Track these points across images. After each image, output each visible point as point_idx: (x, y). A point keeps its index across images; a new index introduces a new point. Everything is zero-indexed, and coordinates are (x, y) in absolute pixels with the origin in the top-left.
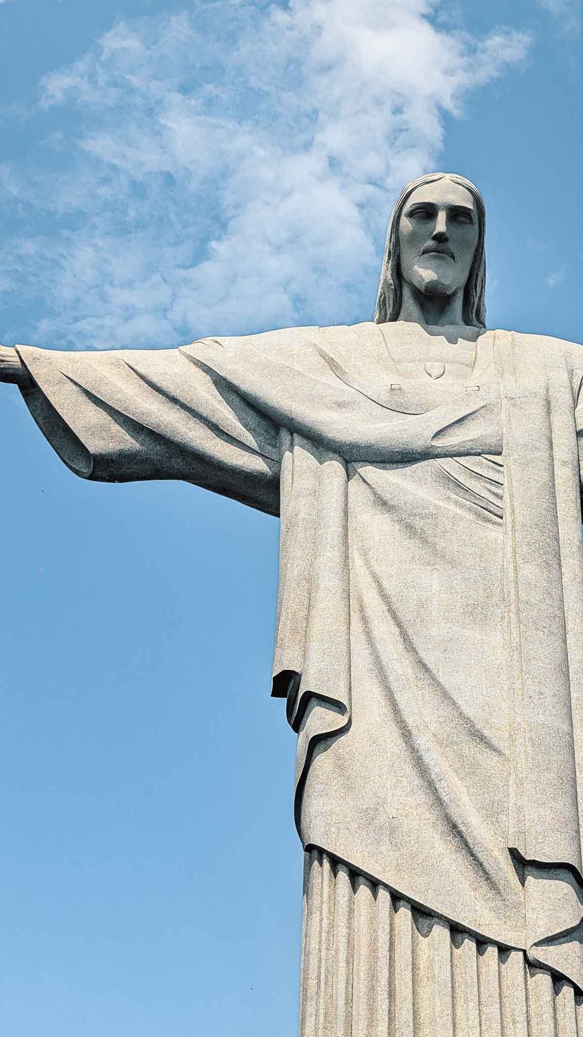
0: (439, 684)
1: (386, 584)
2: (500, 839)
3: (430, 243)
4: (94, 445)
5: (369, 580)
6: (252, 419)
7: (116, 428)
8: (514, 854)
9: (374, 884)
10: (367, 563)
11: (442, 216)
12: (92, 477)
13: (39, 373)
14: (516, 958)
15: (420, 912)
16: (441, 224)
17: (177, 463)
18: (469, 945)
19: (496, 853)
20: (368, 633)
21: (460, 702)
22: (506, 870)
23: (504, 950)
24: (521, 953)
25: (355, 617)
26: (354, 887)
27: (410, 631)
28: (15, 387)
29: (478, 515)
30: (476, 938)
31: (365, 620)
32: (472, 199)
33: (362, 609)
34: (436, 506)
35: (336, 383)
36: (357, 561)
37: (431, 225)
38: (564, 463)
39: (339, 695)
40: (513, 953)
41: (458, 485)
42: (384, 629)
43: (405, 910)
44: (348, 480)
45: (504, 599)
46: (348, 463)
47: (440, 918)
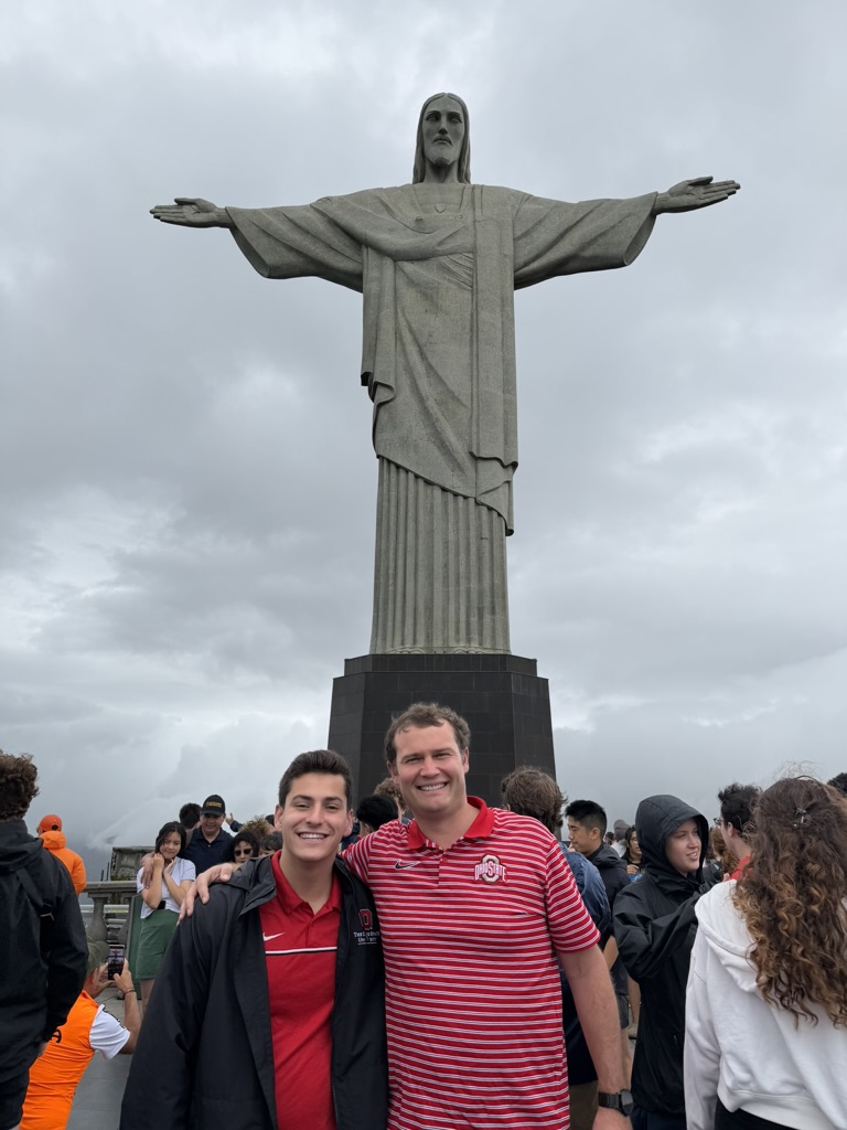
0: (438, 375)
1: (413, 325)
2: (465, 447)
3: (437, 135)
4: (269, 259)
5: (404, 323)
6: (347, 241)
7: (281, 249)
8: (471, 454)
9: (407, 471)
10: (404, 315)
11: (444, 119)
12: (269, 277)
13: (238, 221)
14: (471, 501)
15: (428, 483)
16: (444, 124)
17: (311, 267)
18: (450, 496)
19: (463, 454)
20: (404, 350)
21: (448, 384)
22: (467, 462)
23: (465, 498)
24: (473, 499)
25: (399, 343)
26: (398, 473)
27: (424, 349)
28: (227, 231)
29: (459, 285)
31: (403, 345)
32: (460, 108)
33: (401, 339)
34: (439, 283)
35: (389, 218)
36: (400, 315)
37: (437, 125)
38: (505, 256)
39: (391, 382)
40: (470, 499)
41: (449, 271)
42: (412, 349)
43: (421, 482)
44: (395, 272)
45: (471, 330)
46: (395, 261)
47: (437, 485)
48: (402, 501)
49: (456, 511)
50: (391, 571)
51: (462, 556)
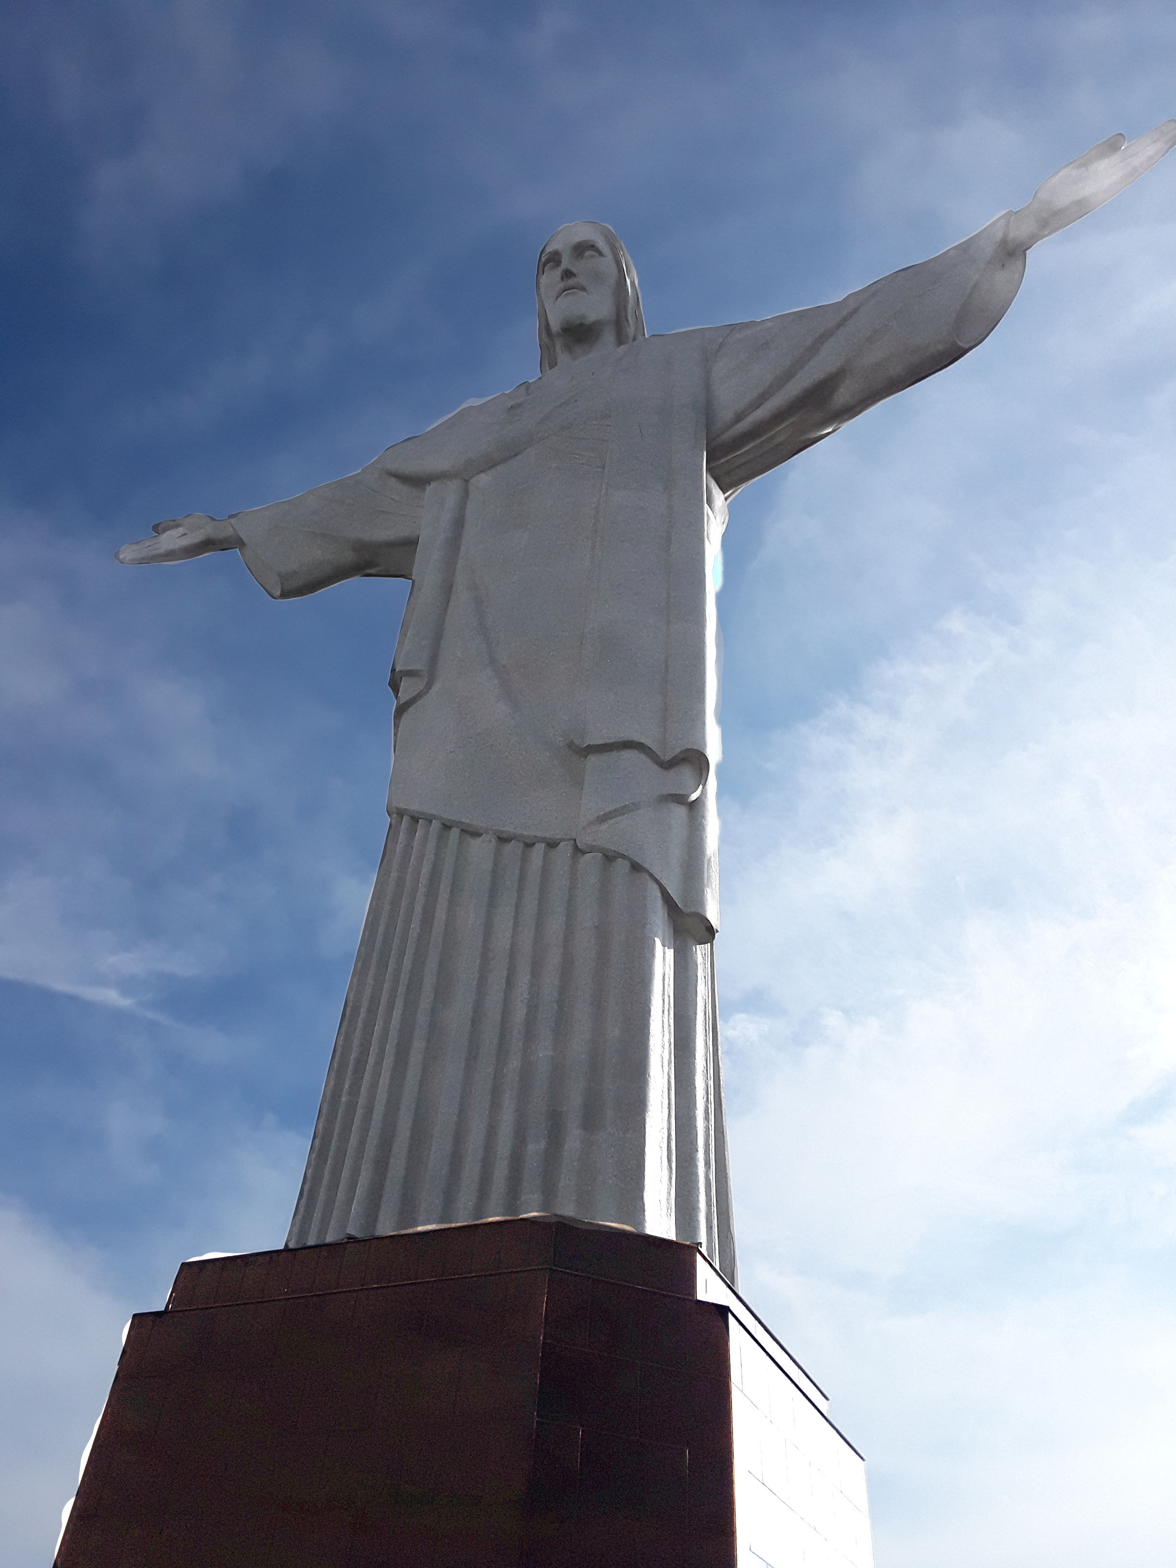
2: (560, 739)
11: (566, 256)
14: (565, 850)
16: (567, 262)
22: (561, 766)
24: (572, 842)
30: (523, 842)
40: (562, 844)
43: (454, 836)
44: (466, 496)
46: (464, 482)
47: (487, 831)
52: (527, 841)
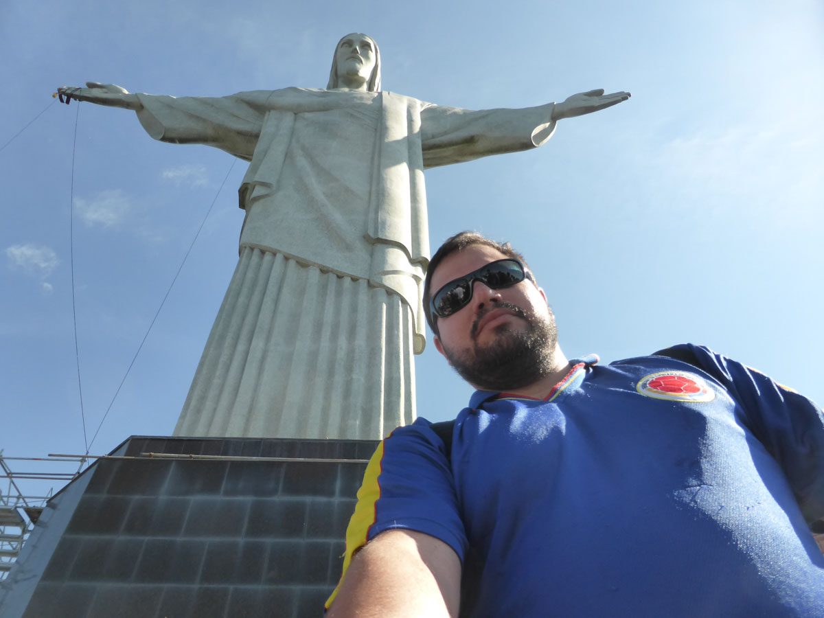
0: (330, 175)
1: (306, 145)
2: (359, 232)
3: (350, 54)
5: (298, 146)
8: (365, 237)
10: (298, 141)
11: (356, 44)
14: (363, 284)
16: (357, 47)
19: (355, 237)
20: (293, 162)
21: (341, 180)
23: (354, 280)
24: (366, 281)
25: (288, 160)
27: (317, 158)
29: (362, 126)
30: (336, 274)
31: (292, 159)
34: (340, 122)
36: (294, 142)
37: (351, 49)
38: (412, 121)
40: (360, 280)
41: (352, 116)
43: (292, 263)
44: (295, 120)
45: (373, 153)
46: (295, 114)
47: (314, 264)
48: (261, 282)
49: (339, 293)
50: (223, 359)
51: (343, 342)
52: (339, 274)
